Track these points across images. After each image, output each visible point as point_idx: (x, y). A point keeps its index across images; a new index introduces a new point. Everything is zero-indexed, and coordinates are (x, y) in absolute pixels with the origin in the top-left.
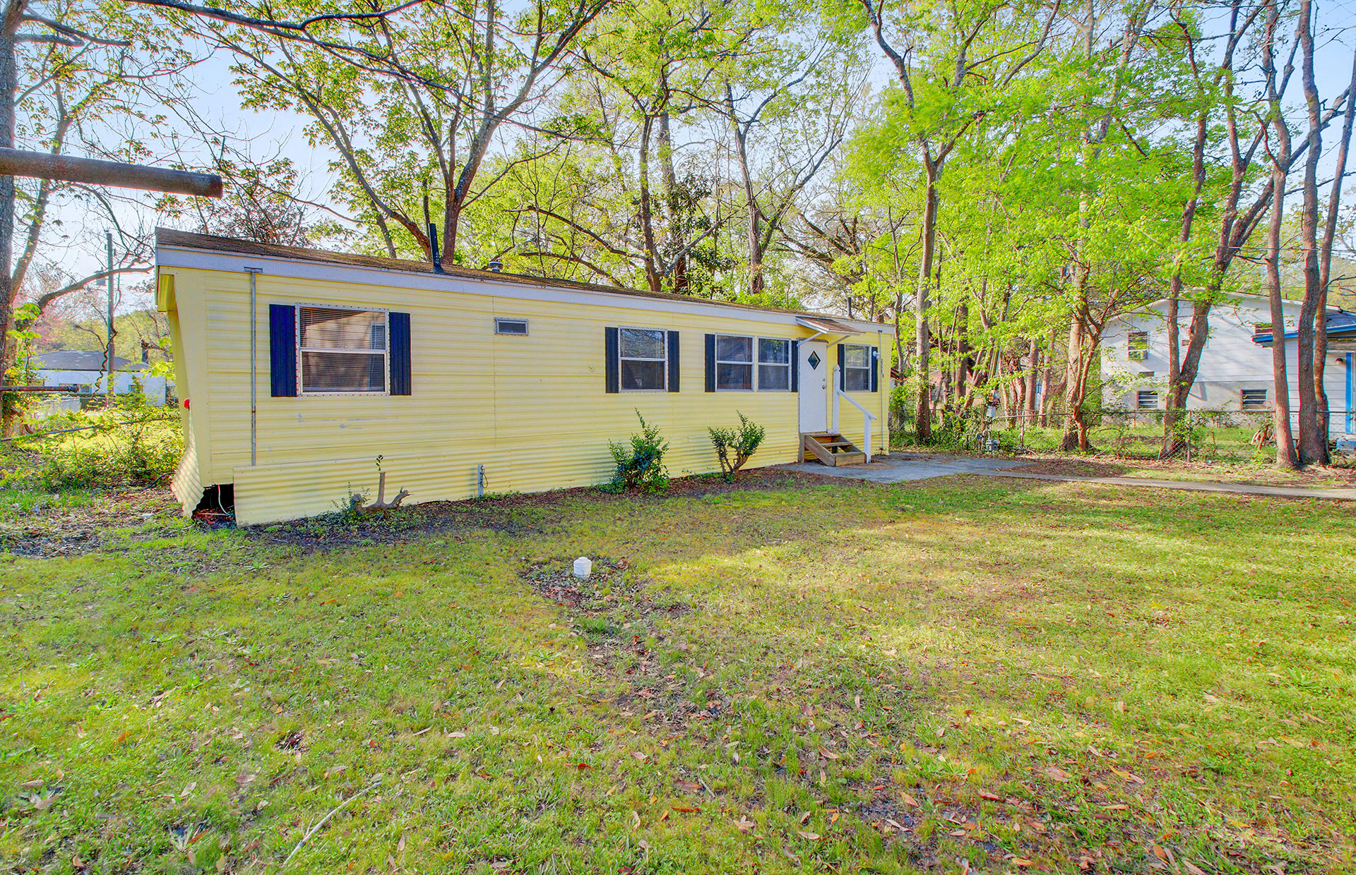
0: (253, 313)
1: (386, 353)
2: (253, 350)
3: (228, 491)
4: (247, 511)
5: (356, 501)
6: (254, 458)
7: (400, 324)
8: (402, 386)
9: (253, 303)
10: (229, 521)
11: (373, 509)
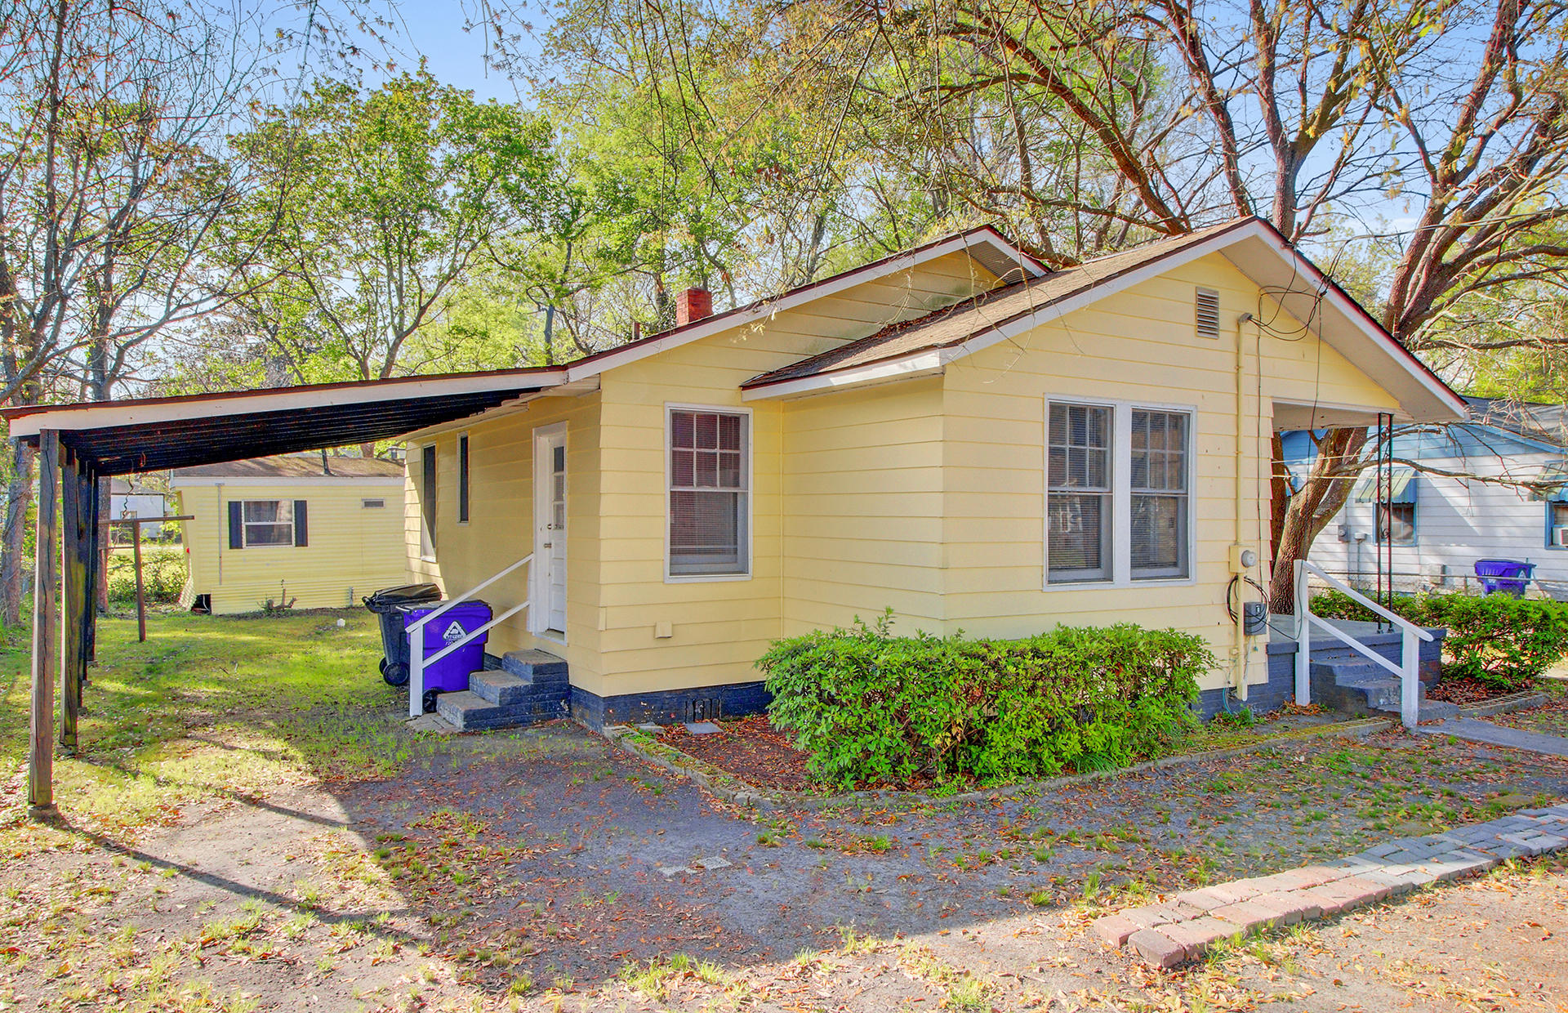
0: (219, 506)
1: (293, 524)
2: (220, 525)
3: (208, 597)
4: (217, 608)
5: (270, 603)
6: (221, 581)
7: (301, 508)
8: (302, 541)
9: (219, 501)
10: (208, 612)
11: (278, 608)
